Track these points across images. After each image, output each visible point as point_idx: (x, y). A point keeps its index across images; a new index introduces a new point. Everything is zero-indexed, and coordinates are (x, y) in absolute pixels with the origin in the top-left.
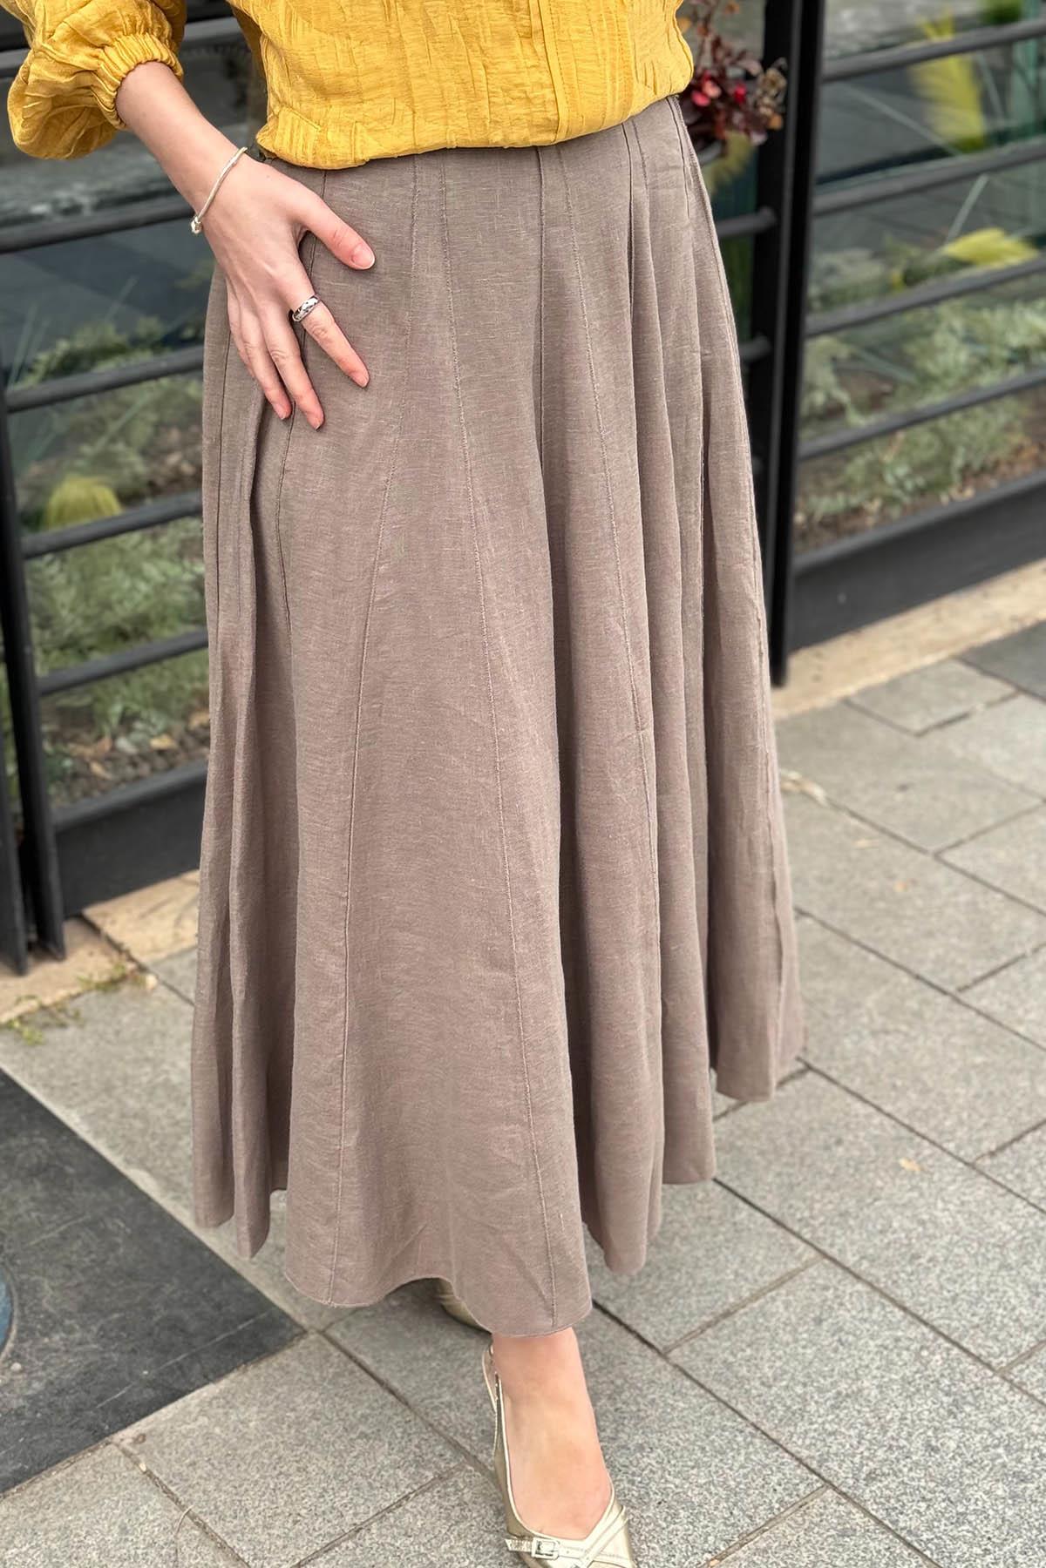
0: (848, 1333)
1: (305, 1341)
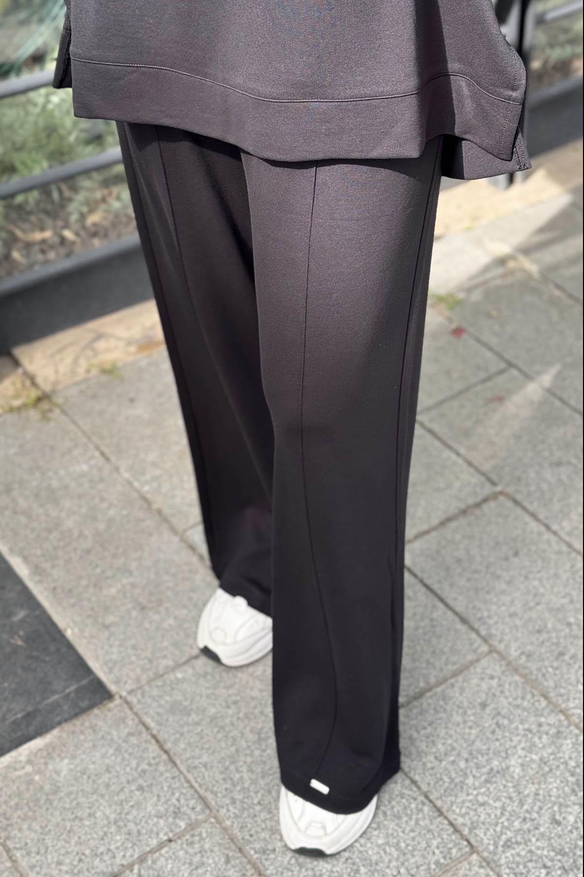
0: (504, 717)
1: (111, 705)
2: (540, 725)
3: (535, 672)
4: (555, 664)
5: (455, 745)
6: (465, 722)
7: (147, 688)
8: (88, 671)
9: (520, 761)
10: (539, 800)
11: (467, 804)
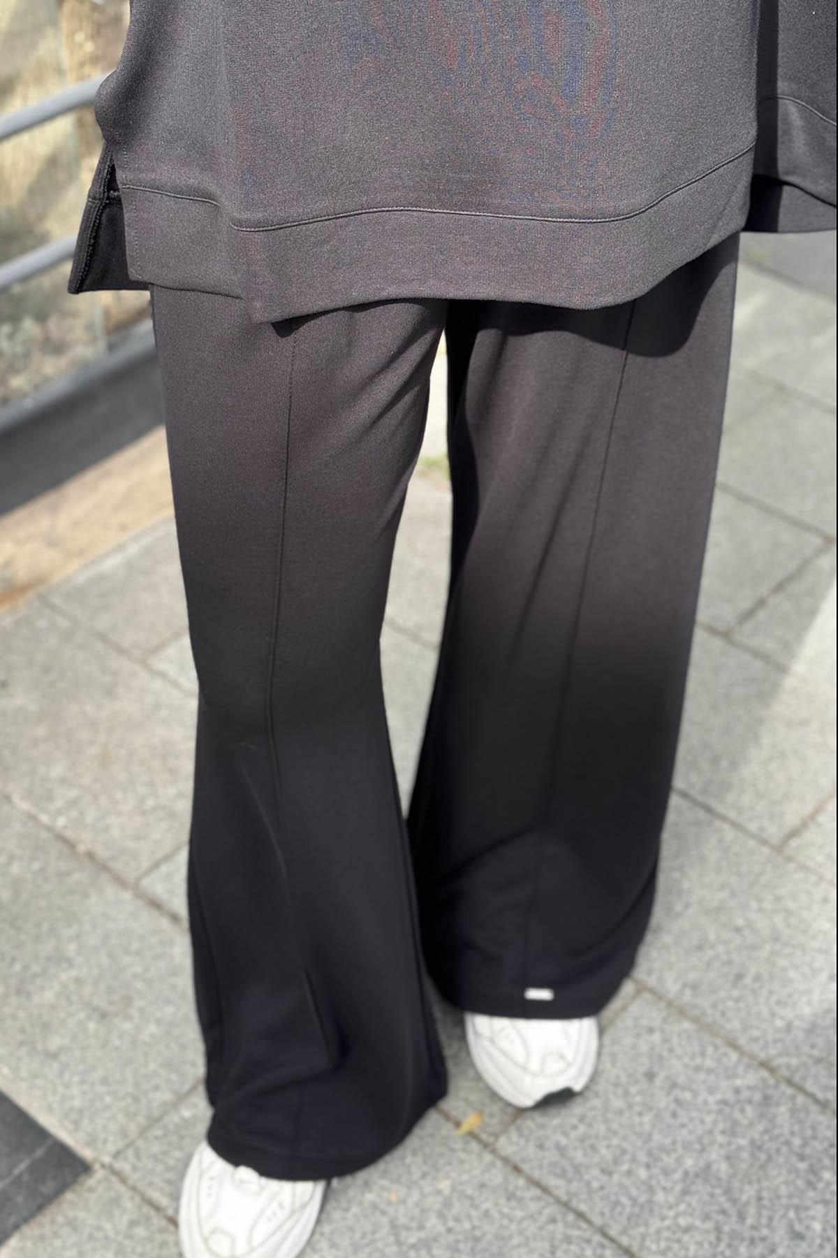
1: (91, 1182)
2: (737, 1091)
3: (709, 1011)
4: (735, 993)
5: (625, 1145)
6: (630, 1106)
7: (140, 1143)
8: (42, 1134)
9: (723, 1152)
10: (764, 1207)
11: (666, 1234)
